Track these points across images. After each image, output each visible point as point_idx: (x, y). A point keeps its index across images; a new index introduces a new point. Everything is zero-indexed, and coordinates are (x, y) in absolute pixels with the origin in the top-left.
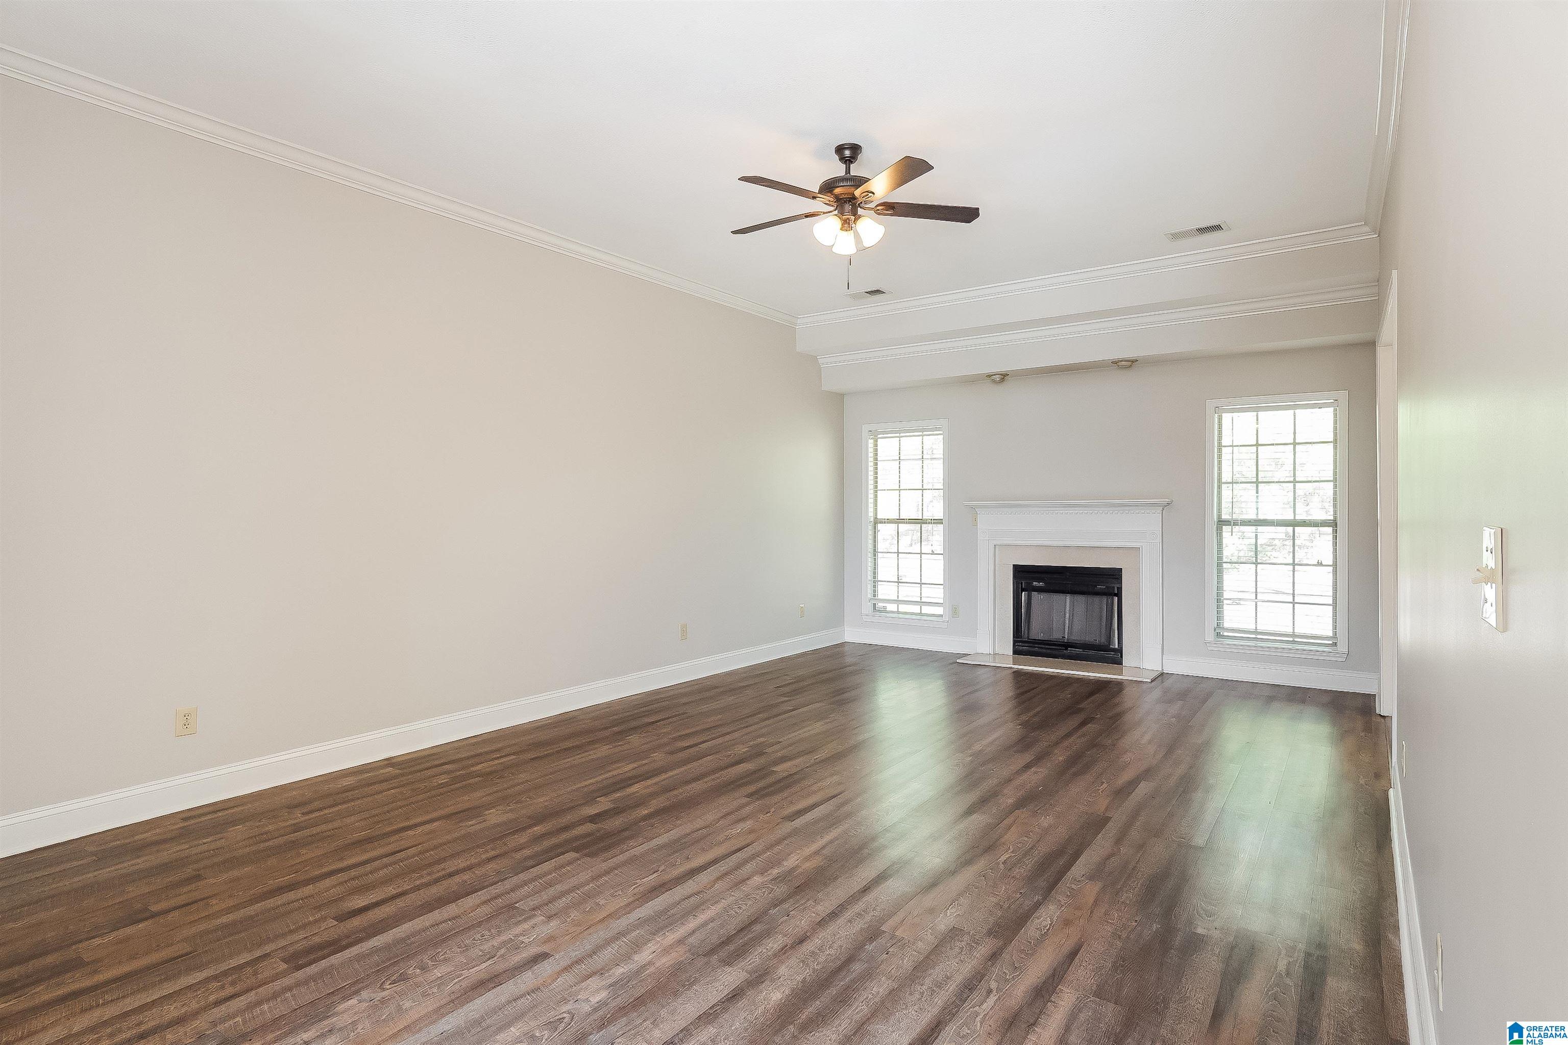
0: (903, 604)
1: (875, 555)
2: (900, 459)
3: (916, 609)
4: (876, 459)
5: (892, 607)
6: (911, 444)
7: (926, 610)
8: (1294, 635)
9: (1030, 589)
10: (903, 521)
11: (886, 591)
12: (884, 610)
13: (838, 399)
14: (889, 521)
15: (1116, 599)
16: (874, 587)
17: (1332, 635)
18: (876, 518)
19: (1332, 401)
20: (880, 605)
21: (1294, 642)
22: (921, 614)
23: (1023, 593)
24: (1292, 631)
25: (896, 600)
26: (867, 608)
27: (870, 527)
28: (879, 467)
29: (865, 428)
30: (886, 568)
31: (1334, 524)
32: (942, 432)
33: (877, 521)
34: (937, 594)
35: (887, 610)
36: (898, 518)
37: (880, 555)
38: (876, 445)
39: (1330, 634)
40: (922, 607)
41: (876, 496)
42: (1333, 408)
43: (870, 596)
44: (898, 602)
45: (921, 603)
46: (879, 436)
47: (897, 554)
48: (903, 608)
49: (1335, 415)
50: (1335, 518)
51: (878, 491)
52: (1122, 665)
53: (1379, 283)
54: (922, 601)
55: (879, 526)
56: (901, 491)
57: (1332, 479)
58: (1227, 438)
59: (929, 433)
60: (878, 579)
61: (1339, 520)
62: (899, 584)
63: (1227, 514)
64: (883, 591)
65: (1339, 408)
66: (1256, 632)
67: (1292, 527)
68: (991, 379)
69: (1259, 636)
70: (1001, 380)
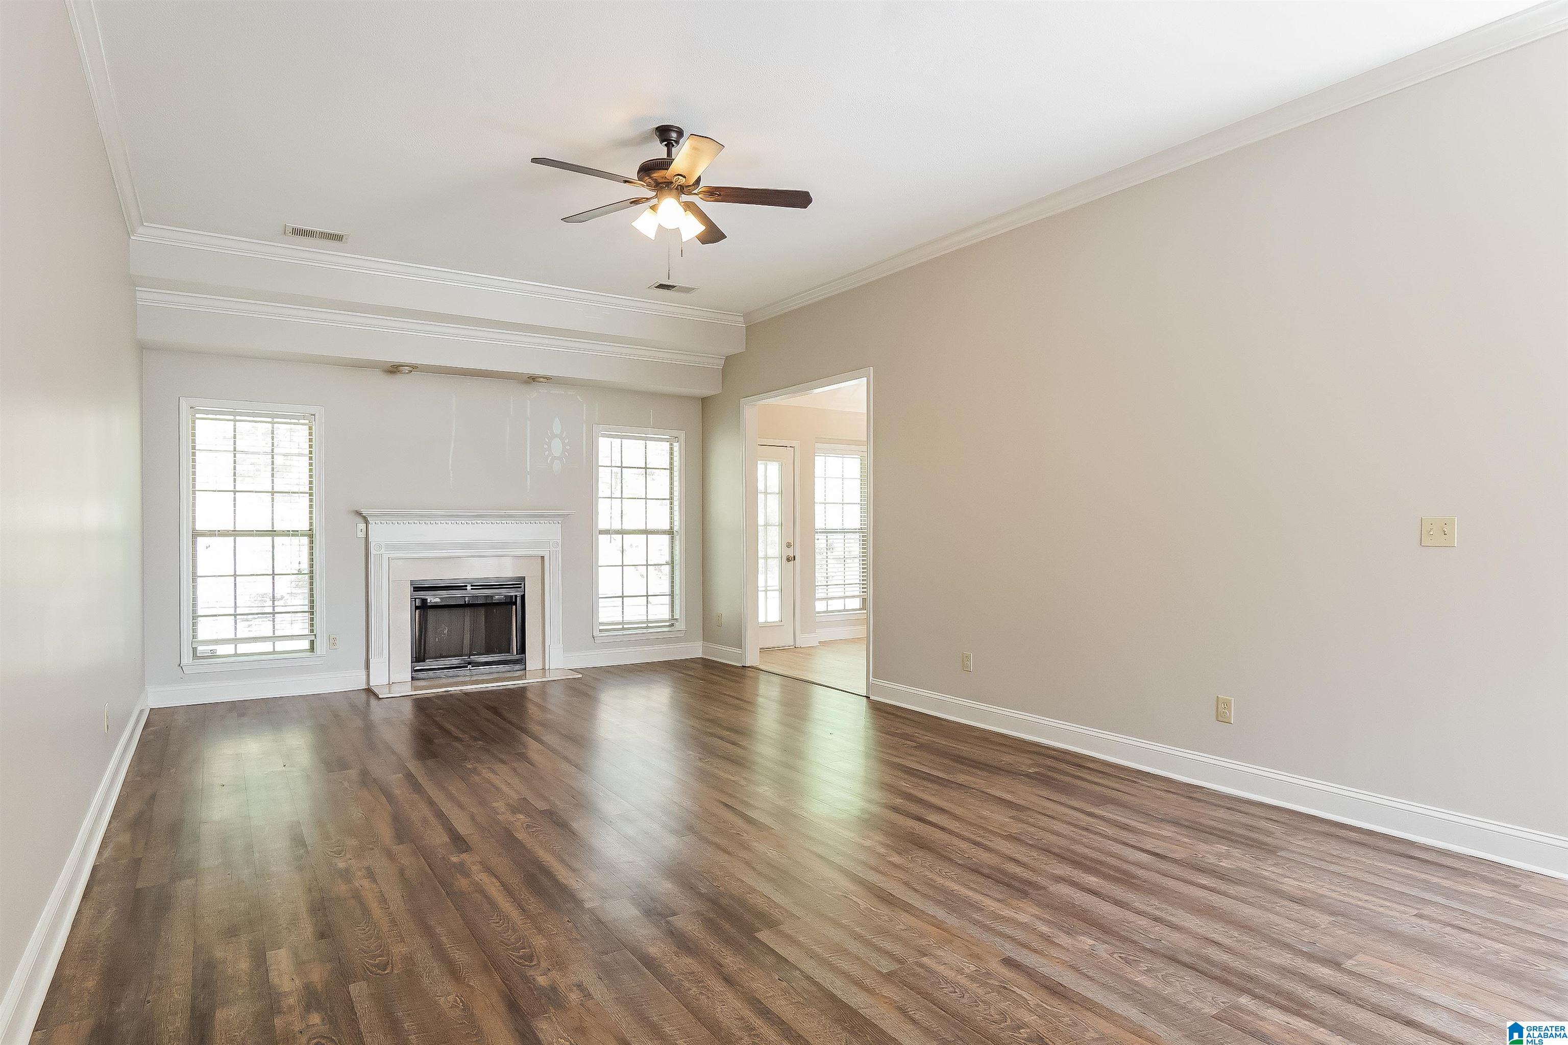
2: (235, 451)
3: (267, 647)
4: (194, 447)
5: (222, 650)
8: (648, 622)
9: (424, 607)
11: (213, 629)
12: (213, 655)
15: (514, 607)
16: (194, 624)
17: (670, 617)
18: (194, 530)
19: (668, 437)
20: (202, 649)
21: (649, 627)
22: (274, 652)
23: (417, 611)
24: (646, 618)
25: (233, 639)
26: (182, 655)
27: (190, 542)
28: (198, 458)
29: (183, 402)
31: (671, 532)
32: (305, 422)
34: (300, 625)
35: (217, 654)
36: (233, 529)
37: (199, 580)
38: (194, 428)
40: (275, 643)
42: (669, 443)
43: (191, 638)
44: (236, 641)
45: (274, 638)
47: (232, 578)
48: (243, 649)
49: (671, 449)
50: (671, 528)
51: (197, 492)
52: (526, 669)
53: (728, 359)
54: (276, 635)
55: (200, 540)
56: (237, 493)
57: (669, 498)
58: (603, 459)
59: (288, 421)
60: (199, 614)
61: (676, 528)
62: (238, 617)
63: (603, 524)
64: (206, 629)
65: (675, 444)
66: (623, 623)
67: (646, 535)
68: (394, 370)
69: (625, 626)
70: (407, 373)
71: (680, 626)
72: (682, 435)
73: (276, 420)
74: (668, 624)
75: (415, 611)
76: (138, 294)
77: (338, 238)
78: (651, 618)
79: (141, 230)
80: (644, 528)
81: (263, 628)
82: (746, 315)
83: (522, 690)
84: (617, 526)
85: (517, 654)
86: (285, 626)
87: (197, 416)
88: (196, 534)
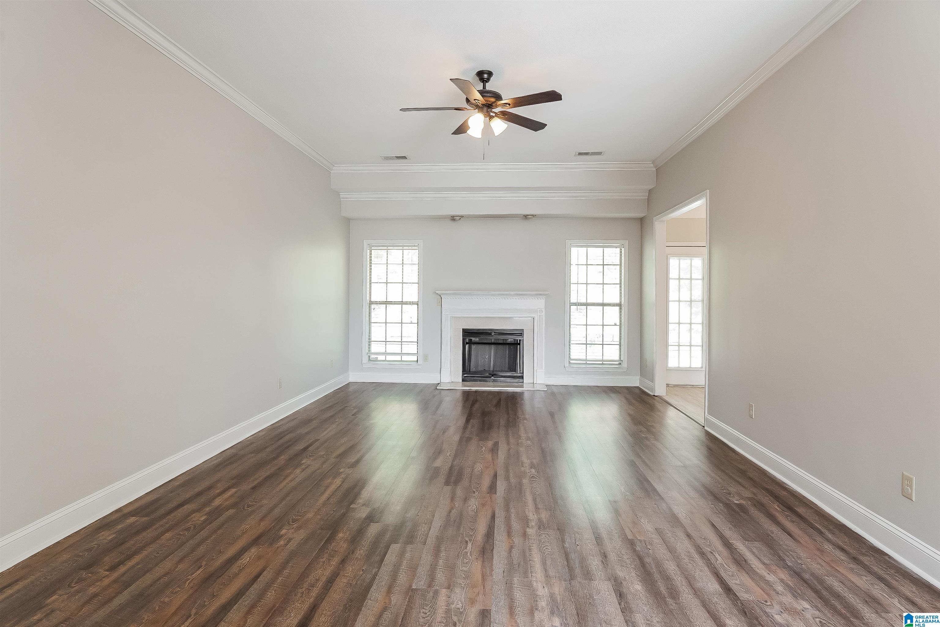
0: (390, 355)
1: (370, 325)
2: (387, 264)
3: (398, 358)
4: (371, 263)
5: (381, 358)
6: (395, 255)
7: (405, 358)
8: (603, 360)
9: (471, 343)
10: (392, 302)
12: (376, 360)
13: (348, 221)
14: (379, 303)
15: (519, 346)
16: (369, 345)
17: (619, 359)
18: (370, 301)
19: (619, 245)
20: (372, 356)
21: (603, 364)
22: (401, 361)
23: (467, 345)
24: (602, 358)
25: (384, 353)
26: (365, 360)
27: (368, 307)
28: (372, 267)
29: (365, 243)
30: (377, 333)
31: (620, 305)
32: (417, 248)
34: (413, 348)
35: (378, 359)
37: (372, 324)
38: (371, 254)
39: (618, 358)
40: (402, 356)
41: (370, 287)
42: (619, 249)
43: (367, 351)
44: (386, 354)
45: (402, 354)
47: (385, 324)
48: (389, 358)
49: (621, 252)
50: (621, 302)
51: (372, 283)
52: (523, 382)
53: (650, 191)
54: (402, 353)
55: (373, 306)
56: (388, 284)
57: (619, 283)
58: (574, 261)
59: (408, 248)
60: (372, 340)
61: (622, 303)
62: (387, 343)
63: (573, 300)
64: (375, 348)
65: (623, 249)
66: (586, 360)
67: (602, 307)
68: (453, 218)
69: (587, 362)
70: (459, 220)
71: (625, 365)
72: (626, 243)
73: (404, 248)
74: (618, 363)
75: (466, 345)
76: (341, 196)
77: (404, 158)
78: (605, 358)
79: (334, 168)
80: (602, 302)
81: (396, 349)
82: (653, 162)
83: (522, 394)
84: (584, 301)
85: (520, 373)
86: (407, 348)
87: (372, 248)
88: (371, 303)
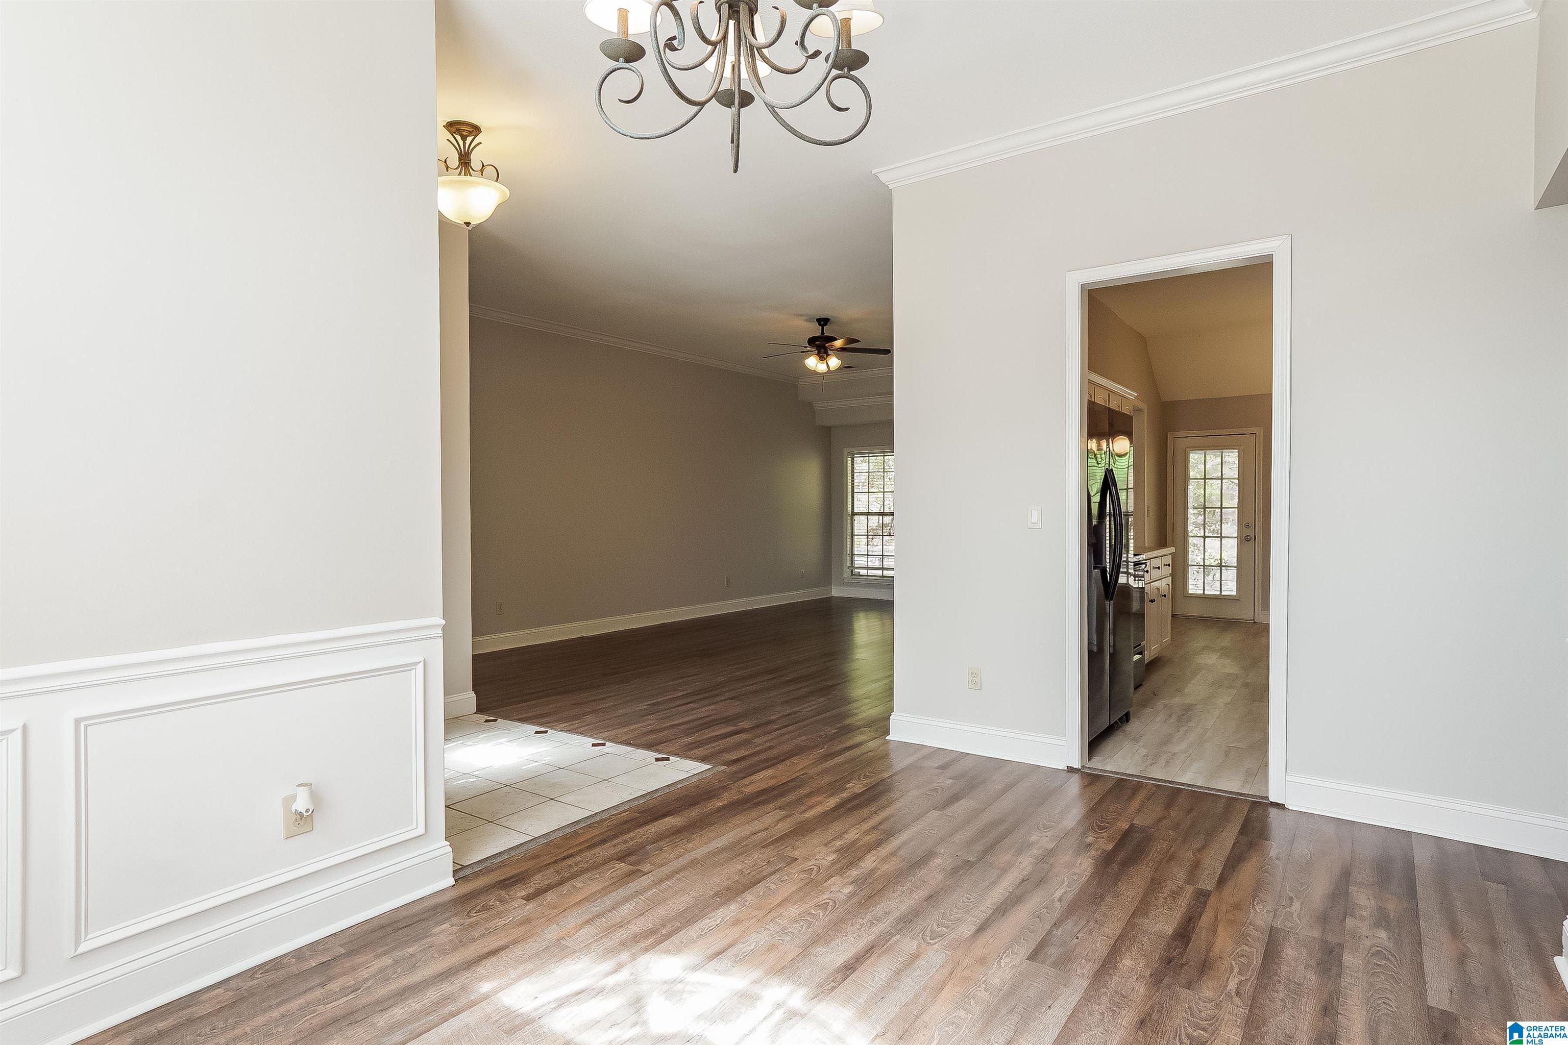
0: (871, 570)
1: (852, 537)
3: (879, 573)
4: (853, 472)
6: (876, 462)
7: (886, 573)
11: (859, 561)
12: (859, 575)
13: (827, 432)
14: (862, 514)
16: (852, 558)
18: (853, 512)
22: (883, 576)
25: (866, 567)
27: (849, 518)
28: (855, 477)
29: (846, 451)
30: (860, 545)
33: (854, 514)
35: (861, 574)
37: (855, 536)
38: (853, 462)
40: (884, 571)
41: (853, 497)
45: (883, 569)
46: (855, 456)
48: (871, 572)
51: (855, 493)
55: (855, 517)
62: (868, 556)
76: (815, 406)
